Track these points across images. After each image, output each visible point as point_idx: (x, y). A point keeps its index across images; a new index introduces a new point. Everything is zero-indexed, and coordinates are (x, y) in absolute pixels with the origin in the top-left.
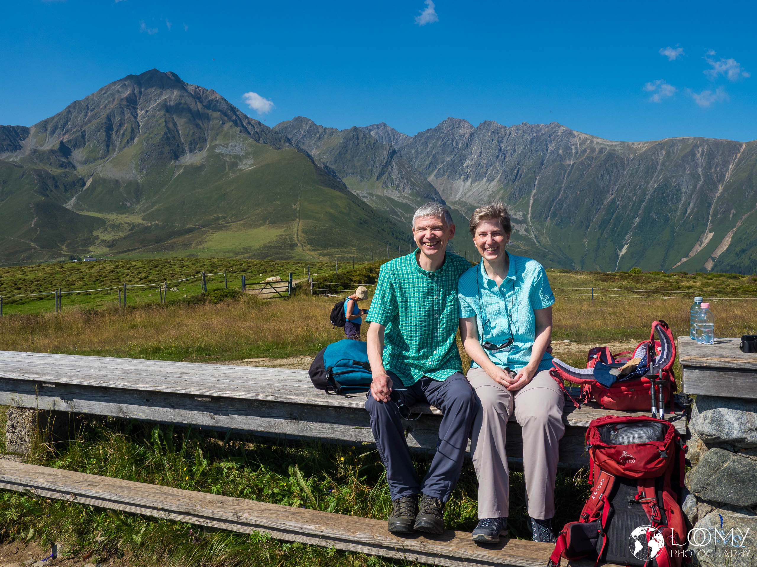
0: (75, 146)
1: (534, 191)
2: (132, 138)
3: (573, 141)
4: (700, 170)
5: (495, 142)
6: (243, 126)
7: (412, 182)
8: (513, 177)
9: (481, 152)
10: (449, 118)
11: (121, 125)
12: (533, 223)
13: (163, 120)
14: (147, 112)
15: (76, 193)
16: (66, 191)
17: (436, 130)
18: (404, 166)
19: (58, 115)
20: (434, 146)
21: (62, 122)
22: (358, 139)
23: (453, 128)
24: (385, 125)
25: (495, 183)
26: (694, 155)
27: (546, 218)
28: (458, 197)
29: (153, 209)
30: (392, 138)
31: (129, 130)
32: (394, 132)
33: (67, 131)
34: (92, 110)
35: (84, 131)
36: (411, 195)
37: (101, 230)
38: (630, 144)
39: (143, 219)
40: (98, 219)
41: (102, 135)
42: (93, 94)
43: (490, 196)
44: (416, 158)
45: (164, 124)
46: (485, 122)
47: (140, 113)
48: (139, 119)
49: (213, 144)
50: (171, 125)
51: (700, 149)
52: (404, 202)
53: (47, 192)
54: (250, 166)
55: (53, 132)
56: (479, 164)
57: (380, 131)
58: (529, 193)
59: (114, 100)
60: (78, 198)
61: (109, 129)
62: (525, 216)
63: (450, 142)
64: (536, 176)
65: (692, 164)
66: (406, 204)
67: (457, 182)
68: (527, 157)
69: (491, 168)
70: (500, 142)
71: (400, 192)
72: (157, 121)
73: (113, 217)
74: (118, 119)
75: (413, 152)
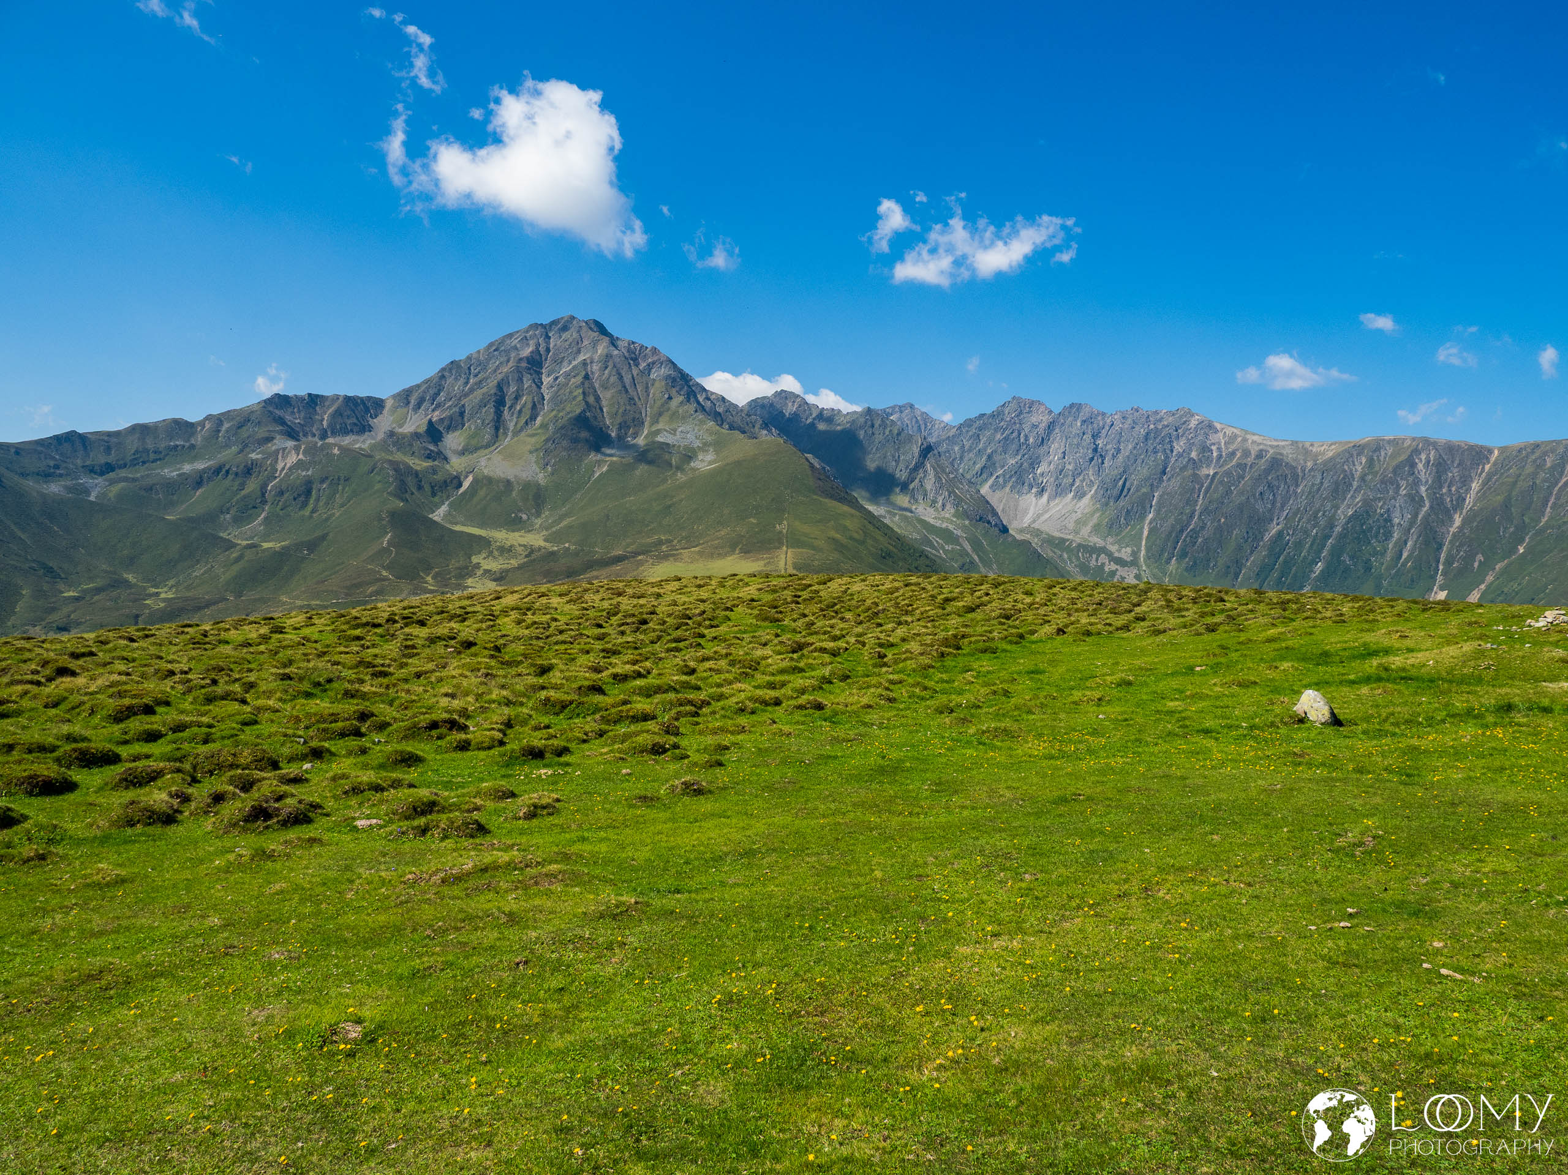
0: (449, 428)
1: (1151, 516)
2: (533, 418)
3: (1213, 438)
4: (1423, 489)
5: (1088, 437)
6: (698, 403)
7: (956, 495)
8: (1116, 492)
9: (1064, 453)
10: (1014, 398)
11: (517, 398)
12: (1148, 566)
13: (581, 391)
14: (557, 378)
15: (448, 498)
16: (434, 494)
17: (993, 416)
18: (944, 471)
19: (426, 381)
20: (990, 441)
21: (432, 392)
22: (873, 426)
23: (1021, 413)
24: (912, 406)
25: (1086, 500)
26: (1413, 465)
27: (1170, 559)
28: (1027, 521)
29: (562, 525)
30: (923, 427)
31: (529, 405)
32: (926, 417)
33: (438, 406)
34: (476, 376)
35: (463, 406)
36: (954, 516)
37: (484, 555)
38: (1307, 445)
39: (546, 540)
40: (480, 537)
41: (489, 411)
42: (479, 352)
43: (1077, 522)
44: (961, 458)
45: (581, 397)
46: (1072, 406)
47: (546, 380)
48: (544, 389)
49: (654, 429)
50: (591, 399)
51: (1423, 457)
52: (944, 526)
53: (407, 496)
54: (710, 463)
55: (418, 406)
56: (1061, 471)
57: (904, 415)
58: (1143, 517)
59: (508, 361)
60: (450, 505)
61: (500, 403)
62: (1135, 554)
63: (1015, 434)
64: (1152, 491)
65: (1411, 479)
66: (947, 530)
67: (1024, 497)
68: (1139, 461)
69: (1081, 478)
70: (1095, 436)
71: (937, 510)
72: (571, 392)
73: (501, 536)
74: (513, 389)
75: (956, 448)
